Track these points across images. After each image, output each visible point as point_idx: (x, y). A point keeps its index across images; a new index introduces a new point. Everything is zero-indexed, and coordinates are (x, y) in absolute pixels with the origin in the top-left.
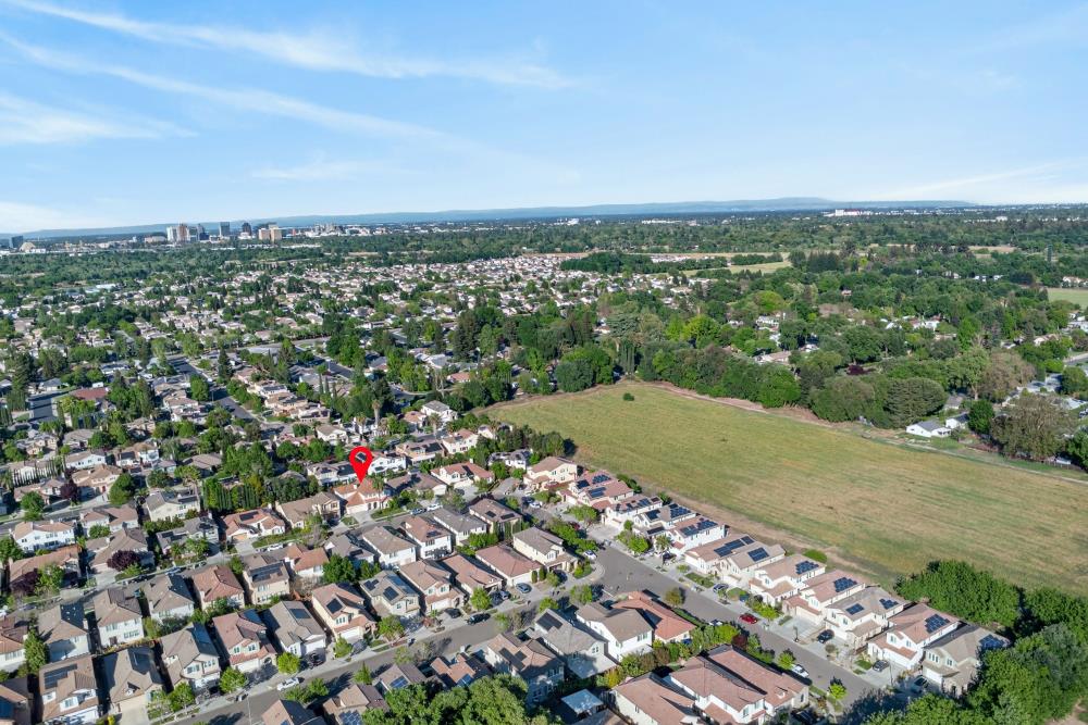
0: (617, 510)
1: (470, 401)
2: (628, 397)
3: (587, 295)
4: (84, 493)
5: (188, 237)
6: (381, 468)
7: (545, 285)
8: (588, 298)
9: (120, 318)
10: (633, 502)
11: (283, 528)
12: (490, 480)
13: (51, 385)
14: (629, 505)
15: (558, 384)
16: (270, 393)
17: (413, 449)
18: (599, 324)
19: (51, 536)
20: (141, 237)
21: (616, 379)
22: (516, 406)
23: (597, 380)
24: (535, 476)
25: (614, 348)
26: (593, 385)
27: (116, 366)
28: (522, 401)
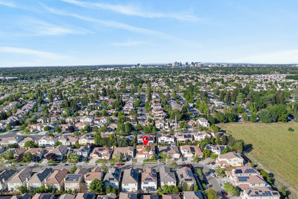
0: (248, 194)
1: (218, 119)
2: (291, 130)
3: (291, 88)
4: (75, 129)
5: (177, 65)
6: (163, 141)
7: (276, 83)
8: (291, 89)
9: (140, 82)
10: (260, 191)
11: (109, 158)
12: (201, 157)
13: (107, 98)
14: (257, 193)
15: (261, 119)
16: (155, 107)
17: (179, 136)
18: (291, 98)
19: (48, 142)
20: (166, 65)
21: (288, 121)
22: (238, 125)
23: (279, 120)
24: (220, 160)
25: (291, 108)
26: (277, 121)
27: (127, 94)
28: (241, 123)
